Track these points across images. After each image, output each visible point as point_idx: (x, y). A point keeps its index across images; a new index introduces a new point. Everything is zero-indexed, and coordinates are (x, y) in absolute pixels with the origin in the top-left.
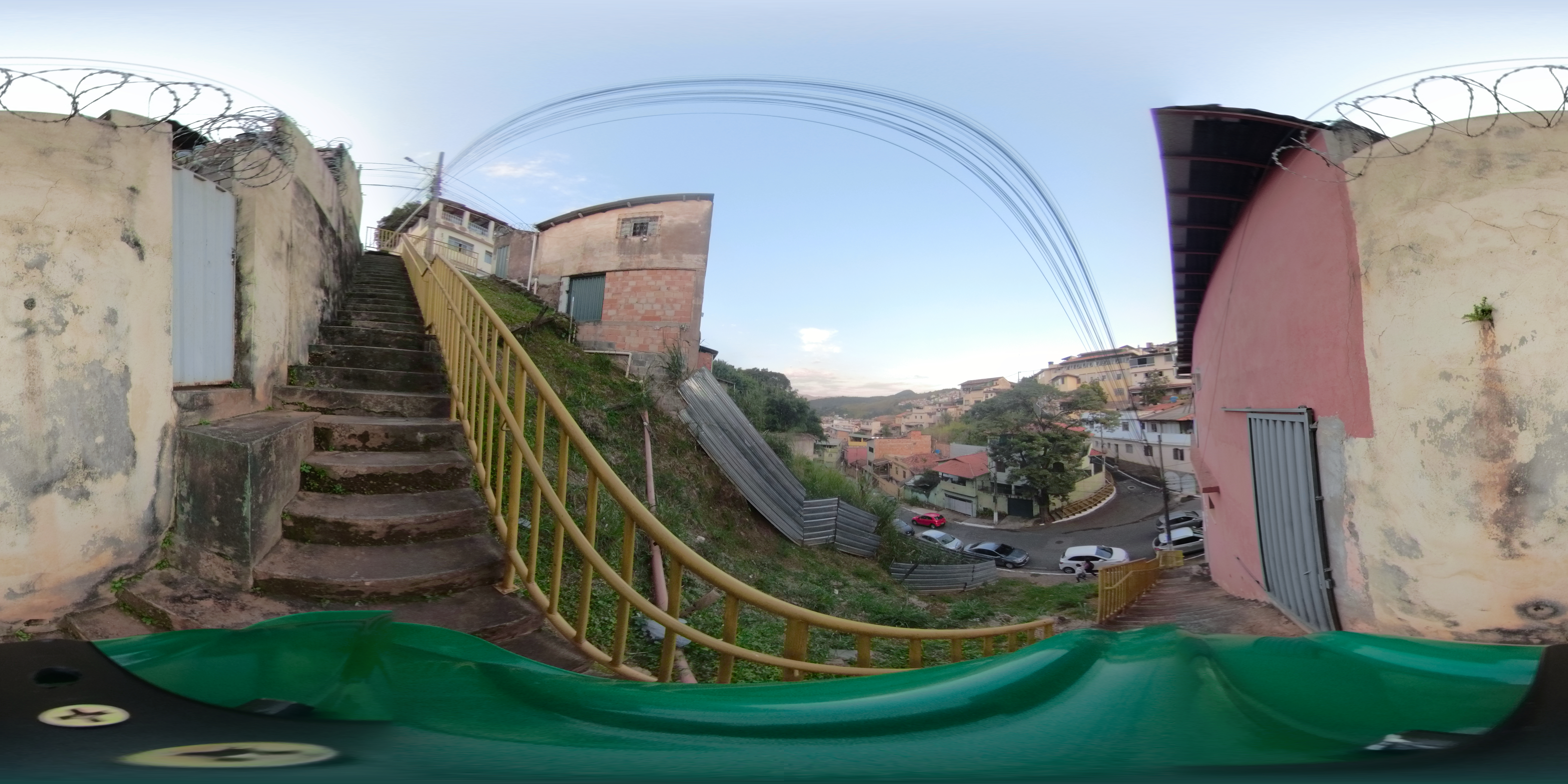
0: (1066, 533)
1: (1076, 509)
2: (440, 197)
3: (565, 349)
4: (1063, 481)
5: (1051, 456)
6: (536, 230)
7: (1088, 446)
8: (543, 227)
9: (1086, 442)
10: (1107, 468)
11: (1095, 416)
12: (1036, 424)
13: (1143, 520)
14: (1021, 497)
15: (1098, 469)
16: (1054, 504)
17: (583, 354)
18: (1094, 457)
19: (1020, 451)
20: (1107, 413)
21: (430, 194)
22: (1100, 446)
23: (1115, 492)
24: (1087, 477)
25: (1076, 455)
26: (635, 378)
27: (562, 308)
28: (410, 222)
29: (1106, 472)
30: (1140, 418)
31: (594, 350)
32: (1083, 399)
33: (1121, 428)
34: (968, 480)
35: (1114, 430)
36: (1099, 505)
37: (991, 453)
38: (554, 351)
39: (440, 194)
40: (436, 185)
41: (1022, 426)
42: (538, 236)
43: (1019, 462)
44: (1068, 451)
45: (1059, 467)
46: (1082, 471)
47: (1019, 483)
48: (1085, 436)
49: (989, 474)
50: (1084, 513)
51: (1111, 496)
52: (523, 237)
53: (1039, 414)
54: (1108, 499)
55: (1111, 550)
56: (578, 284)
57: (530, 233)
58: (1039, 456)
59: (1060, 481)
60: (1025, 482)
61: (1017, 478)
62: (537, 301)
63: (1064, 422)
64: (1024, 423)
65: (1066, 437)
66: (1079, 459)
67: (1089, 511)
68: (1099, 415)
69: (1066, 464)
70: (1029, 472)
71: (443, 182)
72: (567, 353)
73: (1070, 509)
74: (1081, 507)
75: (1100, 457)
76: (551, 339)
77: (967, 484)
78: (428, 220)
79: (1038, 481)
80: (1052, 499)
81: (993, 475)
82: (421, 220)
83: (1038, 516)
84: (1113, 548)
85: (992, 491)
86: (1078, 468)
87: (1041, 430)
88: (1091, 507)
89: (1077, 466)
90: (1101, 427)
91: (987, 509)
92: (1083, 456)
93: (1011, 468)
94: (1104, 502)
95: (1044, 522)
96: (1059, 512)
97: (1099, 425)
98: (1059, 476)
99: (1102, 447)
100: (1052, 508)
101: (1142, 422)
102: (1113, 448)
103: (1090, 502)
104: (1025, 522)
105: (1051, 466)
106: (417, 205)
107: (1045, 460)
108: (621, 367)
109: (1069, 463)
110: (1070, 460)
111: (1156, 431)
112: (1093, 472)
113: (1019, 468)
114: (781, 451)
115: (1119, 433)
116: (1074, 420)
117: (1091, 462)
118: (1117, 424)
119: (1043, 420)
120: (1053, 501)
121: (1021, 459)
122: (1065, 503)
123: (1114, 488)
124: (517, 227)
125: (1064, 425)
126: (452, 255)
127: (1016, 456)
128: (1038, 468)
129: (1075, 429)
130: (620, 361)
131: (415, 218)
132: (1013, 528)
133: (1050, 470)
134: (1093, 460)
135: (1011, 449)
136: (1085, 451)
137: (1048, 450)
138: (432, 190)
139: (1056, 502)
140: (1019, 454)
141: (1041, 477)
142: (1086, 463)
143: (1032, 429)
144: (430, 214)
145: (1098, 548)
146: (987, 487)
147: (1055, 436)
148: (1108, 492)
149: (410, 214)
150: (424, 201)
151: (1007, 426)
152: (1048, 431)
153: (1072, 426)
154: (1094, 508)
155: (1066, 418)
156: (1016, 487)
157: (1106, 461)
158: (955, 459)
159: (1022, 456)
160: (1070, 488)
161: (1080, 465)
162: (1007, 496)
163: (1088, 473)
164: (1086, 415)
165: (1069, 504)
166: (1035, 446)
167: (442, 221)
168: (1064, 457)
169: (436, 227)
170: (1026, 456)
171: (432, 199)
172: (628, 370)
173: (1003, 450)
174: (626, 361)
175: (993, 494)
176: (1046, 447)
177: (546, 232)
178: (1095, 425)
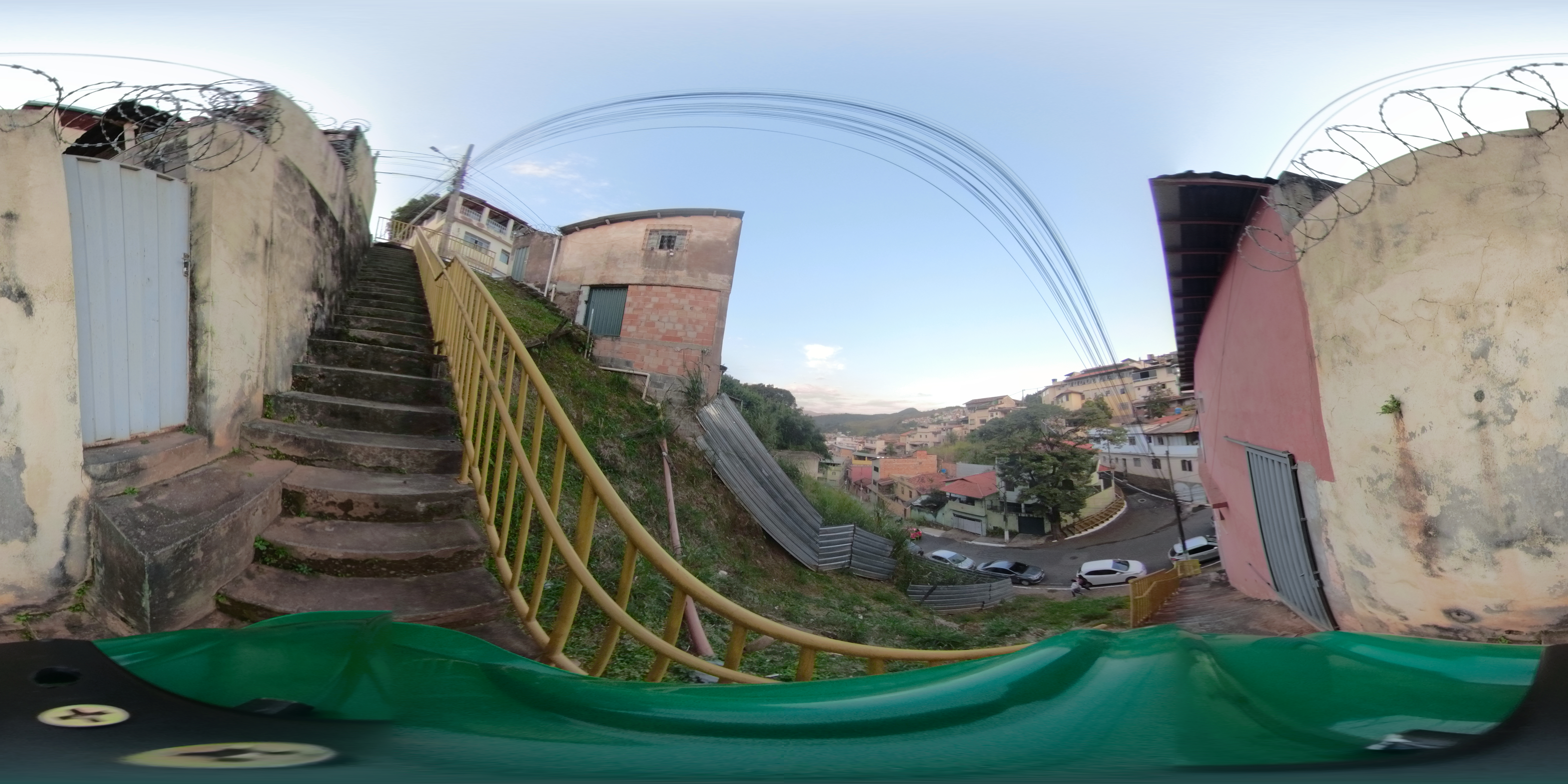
0: (1079, 549)
1: (1087, 525)
2: (462, 191)
3: (582, 366)
4: (1075, 499)
5: (1061, 475)
6: (559, 233)
7: (1097, 463)
8: (567, 231)
9: (1093, 459)
10: (1117, 483)
11: (1102, 433)
12: (1044, 444)
13: (1156, 531)
14: (1031, 515)
15: (1107, 485)
16: (1066, 521)
17: (599, 371)
18: (1103, 473)
19: (1030, 471)
20: (1114, 429)
21: (452, 186)
22: (1108, 461)
23: (1125, 506)
24: (1097, 492)
25: (1085, 472)
26: (652, 400)
27: (580, 320)
28: (426, 214)
29: (1116, 487)
30: (1146, 432)
31: (611, 367)
32: (1089, 418)
33: (1128, 444)
34: (977, 500)
35: (1122, 446)
36: (1111, 520)
37: (1000, 472)
38: (571, 368)
39: (463, 187)
40: (459, 177)
41: (1031, 445)
42: (560, 240)
43: (1029, 480)
44: (1077, 469)
45: (1068, 485)
46: (1091, 487)
47: (1030, 502)
48: (1092, 453)
49: (998, 493)
50: (1096, 528)
51: (1122, 511)
52: (544, 239)
53: (1045, 432)
54: (1119, 513)
55: (1127, 562)
56: (598, 295)
57: (553, 236)
58: (1049, 475)
59: (1071, 498)
60: (1035, 501)
61: (1028, 497)
62: (554, 310)
63: (1071, 440)
64: (1032, 442)
65: (1074, 455)
66: (1089, 476)
67: (1101, 526)
68: (1105, 431)
69: (1076, 482)
70: (1040, 492)
71: (467, 175)
72: (584, 370)
73: (1082, 524)
74: (1092, 522)
75: (1109, 472)
76: (568, 354)
77: (977, 504)
78: (446, 213)
79: (1049, 500)
80: (1063, 516)
81: (1002, 495)
82: (438, 213)
83: (1049, 533)
84: (1129, 561)
85: (1002, 510)
86: (1088, 485)
87: (1049, 449)
88: (1103, 522)
89: (1087, 482)
90: (1108, 445)
91: (997, 527)
92: (1092, 472)
93: (1020, 487)
94: (1115, 517)
95: (1057, 539)
96: (1071, 529)
97: (1106, 441)
98: (1069, 493)
99: (1110, 462)
100: (1063, 524)
101: (1149, 437)
102: (1121, 462)
103: (1102, 517)
104: (1037, 539)
105: (1060, 484)
106: (435, 197)
107: (1055, 478)
108: (638, 388)
109: (1078, 480)
110: (1080, 477)
111: (1162, 444)
112: (1102, 488)
113: (1028, 487)
114: (793, 474)
115: (1127, 448)
116: (1081, 438)
117: (1100, 478)
118: (1124, 440)
119: (1051, 439)
120: (1064, 518)
121: (1030, 478)
122: (1077, 519)
123: (1125, 502)
124: (539, 228)
125: (1071, 443)
126: (468, 251)
127: (1025, 475)
128: (1048, 487)
129: (1083, 446)
130: (637, 382)
131: (432, 210)
132: (1025, 546)
133: (1060, 488)
134: (1102, 475)
135: (1020, 469)
136: (1094, 468)
137: (1057, 469)
138: (455, 183)
139: (1067, 519)
140: (1028, 474)
141: (1051, 495)
142: (1095, 480)
143: (1040, 448)
144: (449, 208)
145: (1114, 561)
146: (996, 506)
147: (1063, 455)
148: (1119, 506)
149: (427, 207)
150: (443, 193)
151: (1015, 447)
152: (1056, 450)
153: (1079, 443)
154: (1106, 523)
155: (1073, 436)
156: (1026, 506)
157: (1115, 476)
158: (962, 479)
159: (1031, 476)
160: (1082, 505)
161: (1090, 482)
162: (1017, 514)
163: (1098, 489)
164: (1093, 432)
165: (1081, 520)
166: (1045, 465)
167: (459, 216)
168: (1074, 475)
169: (453, 221)
170: (1034, 475)
171: (452, 192)
172: (645, 390)
173: (1012, 470)
174: (644, 382)
175: (1003, 513)
176: (1055, 466)
177: (569, 236)
178: (1102, 442)
